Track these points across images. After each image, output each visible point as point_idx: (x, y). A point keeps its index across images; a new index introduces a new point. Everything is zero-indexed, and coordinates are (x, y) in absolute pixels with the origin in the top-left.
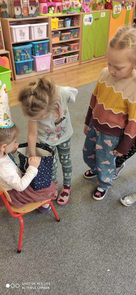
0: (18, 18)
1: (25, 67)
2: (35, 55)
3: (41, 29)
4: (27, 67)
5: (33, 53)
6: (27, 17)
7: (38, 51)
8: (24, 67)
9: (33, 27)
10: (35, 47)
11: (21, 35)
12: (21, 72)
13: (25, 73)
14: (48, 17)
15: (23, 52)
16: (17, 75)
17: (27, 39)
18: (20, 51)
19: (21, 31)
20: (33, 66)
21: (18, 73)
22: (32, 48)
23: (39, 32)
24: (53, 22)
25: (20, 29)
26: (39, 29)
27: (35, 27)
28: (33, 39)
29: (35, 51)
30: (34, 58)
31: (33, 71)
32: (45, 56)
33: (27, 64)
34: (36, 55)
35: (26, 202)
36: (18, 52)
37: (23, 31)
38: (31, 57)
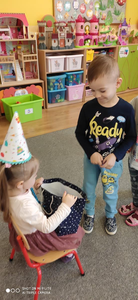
0: (55, 49)
1: (58, 97)
2: (68, 85)
3: (76, 60)
4: (60, 96)
5: (67, 83)
6: (63, 49)
7: (71, 82)
8: (56, 96)
9: (69, 58)
10: (69, 77)
11: (56, 66)
12: (53, 101)
13: (57, 102)
14: (84, 49)
15: (56, 82)
16: (49, 104)
17: (61, 70)
18: (54, 81)
19: (56, 62)
20: (66, 95)
21: (50, 101)
22: (66, 78)
23: (74, 64)
24: (89, 54)
25: (56, 60)
26: (74, 60)
27: (70, 59)
28: (68, 70)
29: (68, 81)
30: (67, 88)
31: (65, 101)
32: (79, 86)
33: (60, 93)
34: (70, 85)
35: (47, 250)
36: (51, 82)
37: (59, 62)
38: (64, 87)
